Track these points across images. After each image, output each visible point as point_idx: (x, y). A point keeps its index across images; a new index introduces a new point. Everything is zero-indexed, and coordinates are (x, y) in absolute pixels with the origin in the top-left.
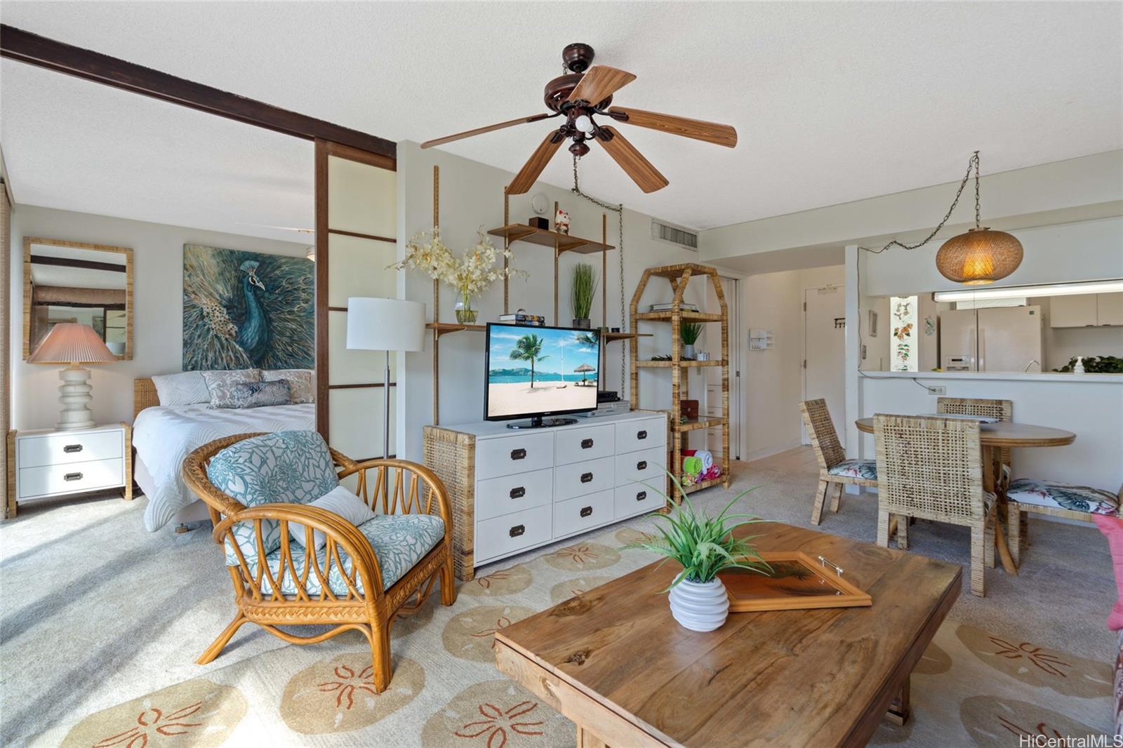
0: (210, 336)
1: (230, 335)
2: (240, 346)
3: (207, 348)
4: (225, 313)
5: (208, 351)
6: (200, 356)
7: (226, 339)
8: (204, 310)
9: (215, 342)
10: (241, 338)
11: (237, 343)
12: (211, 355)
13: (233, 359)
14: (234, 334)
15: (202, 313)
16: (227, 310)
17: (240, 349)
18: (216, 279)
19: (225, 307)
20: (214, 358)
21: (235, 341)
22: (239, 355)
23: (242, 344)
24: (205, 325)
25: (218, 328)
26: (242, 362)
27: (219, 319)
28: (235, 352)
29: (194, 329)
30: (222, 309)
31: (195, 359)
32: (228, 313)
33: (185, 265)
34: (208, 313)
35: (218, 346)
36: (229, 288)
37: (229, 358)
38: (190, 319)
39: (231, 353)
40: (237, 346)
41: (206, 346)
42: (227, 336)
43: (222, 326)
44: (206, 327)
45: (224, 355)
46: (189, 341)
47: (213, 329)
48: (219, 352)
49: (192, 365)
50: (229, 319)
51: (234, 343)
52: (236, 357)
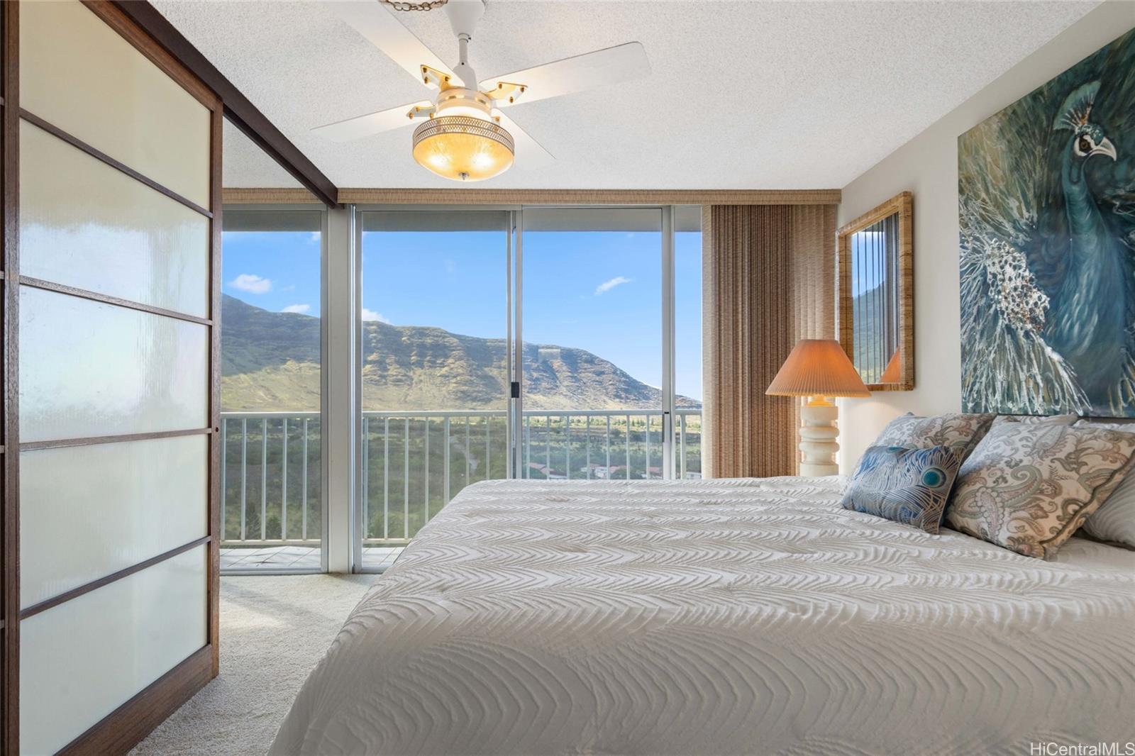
0: (999, 329)
1: (1034, 320)
2: (1054, 350)
3: (994, 359)
4: (1024, 265)
5: (995, 368)
6: (984, 379)
7: (1027, 335)
8: (989, 270)
9: (1007, 345)
10: (1057, 325)
11: (1049, 341)
12: (1000, 376)
13: (1041, 385)
14: (1042, 318)
15: (985, 279)
16: (1028, 256)
17: (1056, 357)
18: (1006, 186)
19: (1021, 249)
20: (1005, 384)
21: (1043, 336)
22: (1052, 376)
23: (1058, 343)
24: (990, 306)
25: (1011, 307)
26: (1058, 394)
27: (1013, 285)
28: (1046, 367)
29: (975, 321)
30: (1016, 254)
31: (978, 385)
32: (1030, 264)
33: (960, 181)
34: (995, 276)
35: (1011, 355)
36: (1030, 195)
37: (1031, 384)
38: (969, 299)
39: (1035, 370)
40: (1048, 350)
41: (992, 355)
42: (1029, 326)
43: (1018, 300)
44: (992, 311)
45: (1022, 376)
46: (968, 348)
47: (1003, 313)
48: (1015, 369)
49: (974, 400)
50: (1031, 280)
51: (1042, 341)
52: (1047, 381)
